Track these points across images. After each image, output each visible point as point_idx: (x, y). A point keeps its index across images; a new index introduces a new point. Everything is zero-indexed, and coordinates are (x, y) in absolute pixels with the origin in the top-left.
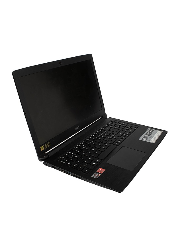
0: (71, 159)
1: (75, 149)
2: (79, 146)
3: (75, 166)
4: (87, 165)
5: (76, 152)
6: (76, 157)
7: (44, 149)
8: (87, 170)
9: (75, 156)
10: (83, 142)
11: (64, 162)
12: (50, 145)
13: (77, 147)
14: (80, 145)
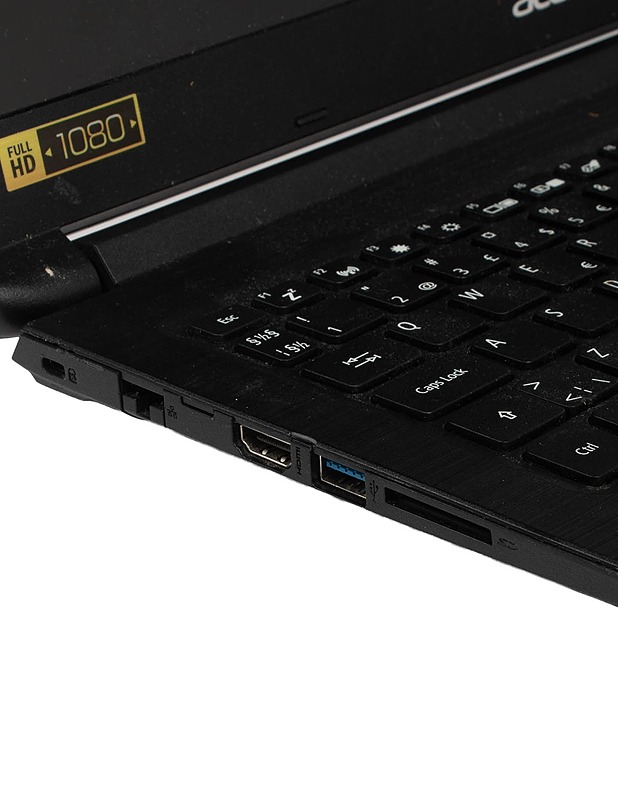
0: (407, 312)
1: (474, 222)
2: (539, 190)
3: (434, 386)
4: (605, 395)
5: (491, 248)
6: (472, 295)
7: (40, 174)
8: (590, 448)
9: (469, 283)
10: (600, 155)
11: (296, 347)
12: (133, 136)
13: (509, 203)
14: (556, 183)
